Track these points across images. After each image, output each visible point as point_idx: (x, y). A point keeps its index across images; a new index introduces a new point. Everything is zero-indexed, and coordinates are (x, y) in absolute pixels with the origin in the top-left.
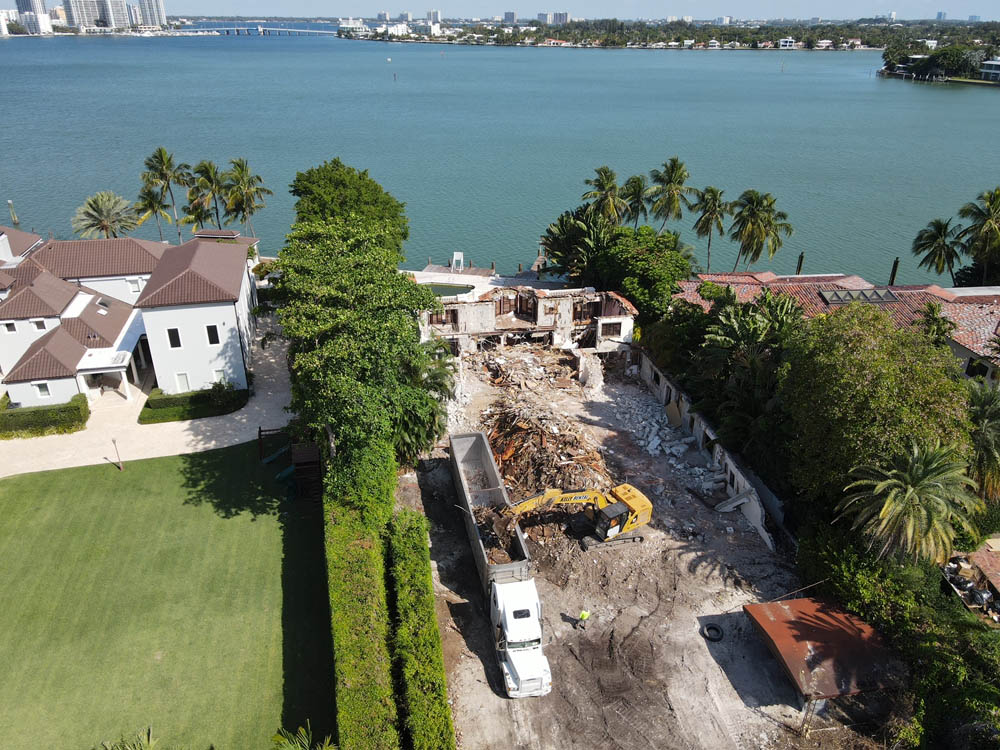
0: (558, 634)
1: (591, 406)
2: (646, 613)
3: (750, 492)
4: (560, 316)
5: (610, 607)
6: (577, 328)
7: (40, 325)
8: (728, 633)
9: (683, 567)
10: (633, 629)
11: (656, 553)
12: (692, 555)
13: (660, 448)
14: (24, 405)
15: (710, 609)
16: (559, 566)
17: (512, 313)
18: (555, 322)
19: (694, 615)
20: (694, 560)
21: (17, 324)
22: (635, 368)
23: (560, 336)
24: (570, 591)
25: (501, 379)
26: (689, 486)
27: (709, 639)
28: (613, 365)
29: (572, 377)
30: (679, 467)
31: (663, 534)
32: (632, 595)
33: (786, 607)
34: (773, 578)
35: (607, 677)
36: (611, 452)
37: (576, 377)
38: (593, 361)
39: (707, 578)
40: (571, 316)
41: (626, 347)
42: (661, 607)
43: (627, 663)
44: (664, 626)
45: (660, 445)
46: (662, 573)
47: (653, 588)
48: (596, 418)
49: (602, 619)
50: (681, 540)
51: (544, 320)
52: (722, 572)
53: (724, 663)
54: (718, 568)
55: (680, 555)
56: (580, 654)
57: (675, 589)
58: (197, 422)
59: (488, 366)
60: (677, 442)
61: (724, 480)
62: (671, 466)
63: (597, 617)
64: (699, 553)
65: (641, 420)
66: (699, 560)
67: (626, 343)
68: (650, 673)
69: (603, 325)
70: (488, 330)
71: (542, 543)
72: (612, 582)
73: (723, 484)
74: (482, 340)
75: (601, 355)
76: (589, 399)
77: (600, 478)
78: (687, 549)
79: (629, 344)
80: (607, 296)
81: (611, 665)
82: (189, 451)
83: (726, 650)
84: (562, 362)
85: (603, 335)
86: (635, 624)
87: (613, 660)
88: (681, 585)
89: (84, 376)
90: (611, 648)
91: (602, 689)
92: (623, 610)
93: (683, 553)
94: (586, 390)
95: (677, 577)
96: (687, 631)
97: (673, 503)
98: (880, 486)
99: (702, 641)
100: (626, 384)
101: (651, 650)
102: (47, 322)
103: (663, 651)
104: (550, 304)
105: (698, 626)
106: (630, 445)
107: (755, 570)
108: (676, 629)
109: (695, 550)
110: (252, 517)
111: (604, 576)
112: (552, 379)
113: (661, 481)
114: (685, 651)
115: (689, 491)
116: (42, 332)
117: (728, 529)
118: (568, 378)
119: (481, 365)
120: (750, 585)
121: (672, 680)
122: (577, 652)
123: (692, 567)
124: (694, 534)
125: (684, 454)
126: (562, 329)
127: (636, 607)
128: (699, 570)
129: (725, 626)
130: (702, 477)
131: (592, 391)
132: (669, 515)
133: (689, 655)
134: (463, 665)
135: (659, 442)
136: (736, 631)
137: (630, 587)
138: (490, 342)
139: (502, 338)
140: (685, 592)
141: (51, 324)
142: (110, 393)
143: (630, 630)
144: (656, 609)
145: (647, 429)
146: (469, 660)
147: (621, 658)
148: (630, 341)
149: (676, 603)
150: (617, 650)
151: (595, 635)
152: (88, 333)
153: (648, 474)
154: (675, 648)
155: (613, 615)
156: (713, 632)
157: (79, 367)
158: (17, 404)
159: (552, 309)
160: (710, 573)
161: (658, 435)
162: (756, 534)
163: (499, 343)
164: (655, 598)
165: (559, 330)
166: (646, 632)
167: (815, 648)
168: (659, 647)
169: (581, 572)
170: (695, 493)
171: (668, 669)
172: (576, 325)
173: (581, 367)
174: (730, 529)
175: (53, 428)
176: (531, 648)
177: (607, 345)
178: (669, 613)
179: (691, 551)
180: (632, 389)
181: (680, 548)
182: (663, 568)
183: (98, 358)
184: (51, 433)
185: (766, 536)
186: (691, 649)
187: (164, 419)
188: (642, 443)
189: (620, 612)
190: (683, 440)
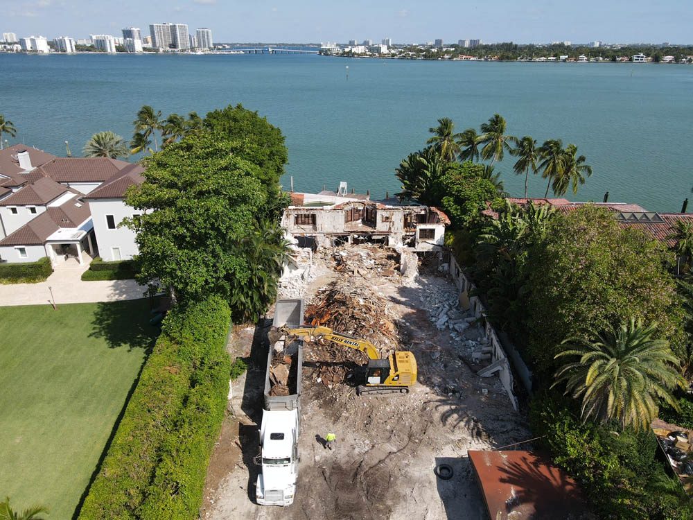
0: (317, 458)
1: (403, 291)
2: (395, 450)
3: (503, 361)
4: (393, 224)
5: (367, 442)
6: (408, 234)
7: (33, 210)
8: (458, 474)
9: (437, 416)
10: (380, 461)
11: (419, 403)
12: (447, 408)
13: (446, 324)
14: (8, 262)
15: (449, 452)
16: (336, 405)
17: (361, 220)
18: (390, 228)
19: (434, 456)
20: (447, 412)
21: (18, 209)
22: (446, 265)
23: (393, 240)
24: (340, 425)
25: (341, 266)
26: (461, 355)
27: (440, 477)
28: (428, 262)
29: (395, 269)
30: (457, 339)
31: (428, 389)
32: (388, 434)
33: (505, 456)
34: (511, 434)
35: (345, 497)
36: (408, 324)
37: (398, 269)
38: (412, 256)
39: (454, 427)
40: (402, 224)
41: (439, 249)
42: (409, 447)
43: (365, 488)
44: (406, 462)
45: (447, 322)
46: (418, 419)
47: (407, 431)
48: (403, 299)
49: (357, 451)
50: (442, 395)
51: (381, 226)
52: (468, 422)
53: (447, 499)
54: (465, 420)
55: (437, 406)
56: (330, 475)
57: (424, 433)
58: (120, 282)
59: (334, 257)
60: (461, 320)
61: (490, 352)
62: (452, 338)
63: (354, 448)
64: (453, 407)
65: (437, 301)
66: (452, 411)
67: (439, 245)
68: (381, 499)
69: (421, 230)
70: (338, 232)
71: (330, 387)
72: (374, 422)
73: (489, 355)
74: (335, 238)
75: (419, 254)
76: (404, 284)
77: (387, 341)
78: (444, 402)
79: (441, 246)
80: (430, 210)
81: (350, 488)
82: (106, 300)
83: (452, 488)
84: (389, 257)
85: (420, 238)
86: (383, 458)
87: (354, 484)
88: (430, 431)
89: (52, 245)
90: (356, 474)
91: (337, 506)
92: (376, 446)
93: (440, 405)
94: (403, 279)
95: (429, 423)
96: (424, 469)
97: (445, 366)
98: (586, 356)
99: (433, 478)
100: (436, 276)
101: (388, 480)
102: (37, 208)
103: (398, 482)
104: (386, 214)
105: (434, 465)
106: (424, 321)
107: (497, 425)
108: (414, 465)
109: (451, 404)
110: (129, 348)
111: (370, 417)
112: (379, 269)
113: (439, 348)
114: (417, 484)
115: (461, 358)
116: (35, 215)
117: (483, 390)
118: (392, 269)
119: (330, 256)
120: (489, 437)
121: (398, 507)
122: (328, 474)
123: (444, 418)
124: (454, 392)
125: (465, 330)
126: (395, 233)
127: (388, 444)
128: (450, 420)
129: (457, 468)
130: (473, 348)
131: (407, 280)
132: (438, 375)
133: (419, 488)
134: (235, 473)
135: (447, 319)
136: (464, 474)
137: (388, 427)
138: (340, 240)
139: (349, 237)
140: (432, 436)
141: (40, 210)
142: (72, 259)
143: (377, 461)
144: (404, 448)
145: (440, 309)
146: (240, 470)
147: (361, 483)
148: (442, 244)
149: (422, 445)
150: (361, 477)
151: (347, 462)
152: (63, 218)
153: (430, 343)
154: (409, 481)
155: (367, 448)
156: (445, 472)
157: (49, 238)
158: (4, 261)
159: (387, 218)
160: (458, 424)
161: (447, 314)
162: (507, 397)
163: (347, 241)
164: (406, 438)
165: (393, 235)
166: (390, 465)
167: (517, 492)
168: (397, 478)
169: (352, 412)
170: (466, 361)
171: (398, 497)
172: (407, 232)
173: (402, 262)
174: (485, 391)
175: (23, 279)
176: (282, 465)
177: (425, 246)
178: (413, 451)
179: (447, 404)
180: (440, 281)
181: (440, 401)
182: (421, 416)
183: (65, 234)
184: (22, 282)
185: (512, 398)
186: (423, 484)
187: (98, 278)
188: (434, 319)
189: (373, 446)
190: (466, 319)
